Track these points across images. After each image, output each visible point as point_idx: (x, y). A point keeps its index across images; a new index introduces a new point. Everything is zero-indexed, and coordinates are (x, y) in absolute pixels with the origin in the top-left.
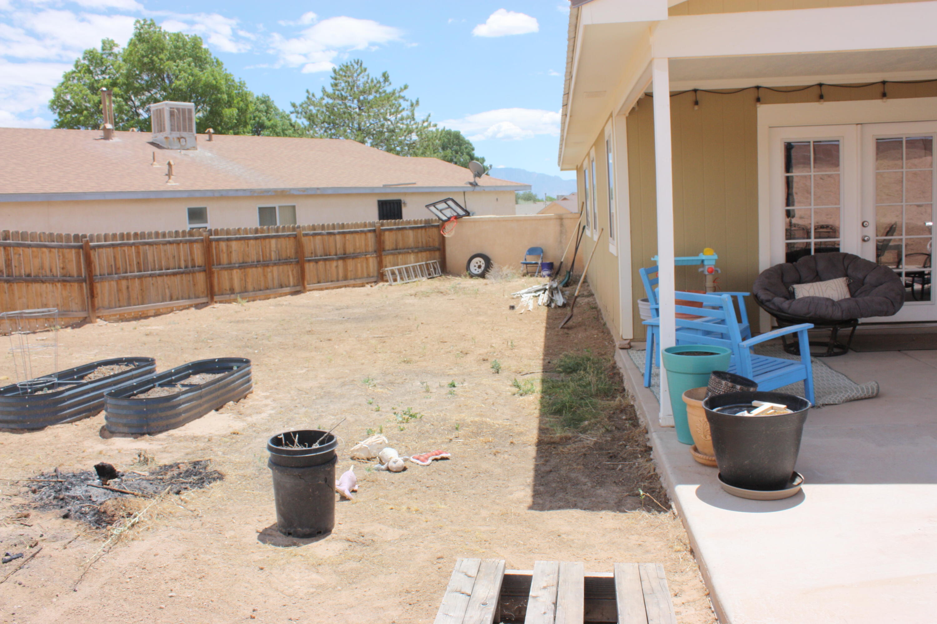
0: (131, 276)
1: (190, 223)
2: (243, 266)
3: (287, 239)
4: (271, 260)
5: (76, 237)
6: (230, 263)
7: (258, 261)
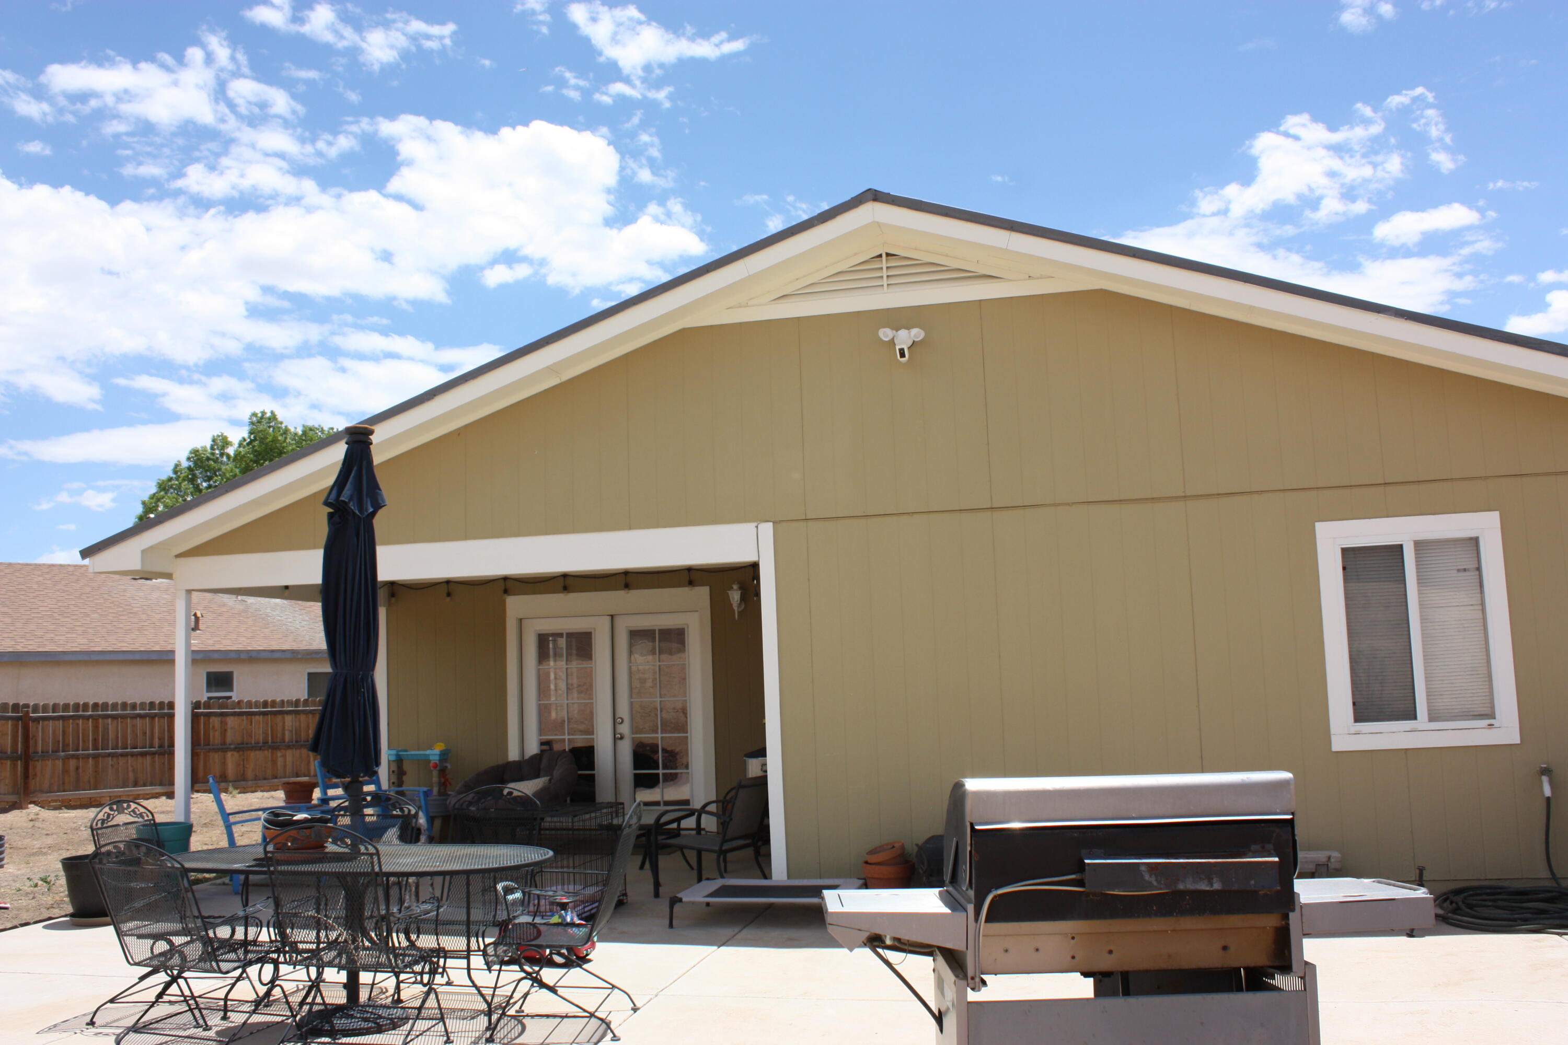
0: (83, 754)
1: (208, 691)
2: (242, 748)
3: (311, 716)
4: (284, 742)
5: (16, 707)
6: (224, 743)
7: (265, 742)
